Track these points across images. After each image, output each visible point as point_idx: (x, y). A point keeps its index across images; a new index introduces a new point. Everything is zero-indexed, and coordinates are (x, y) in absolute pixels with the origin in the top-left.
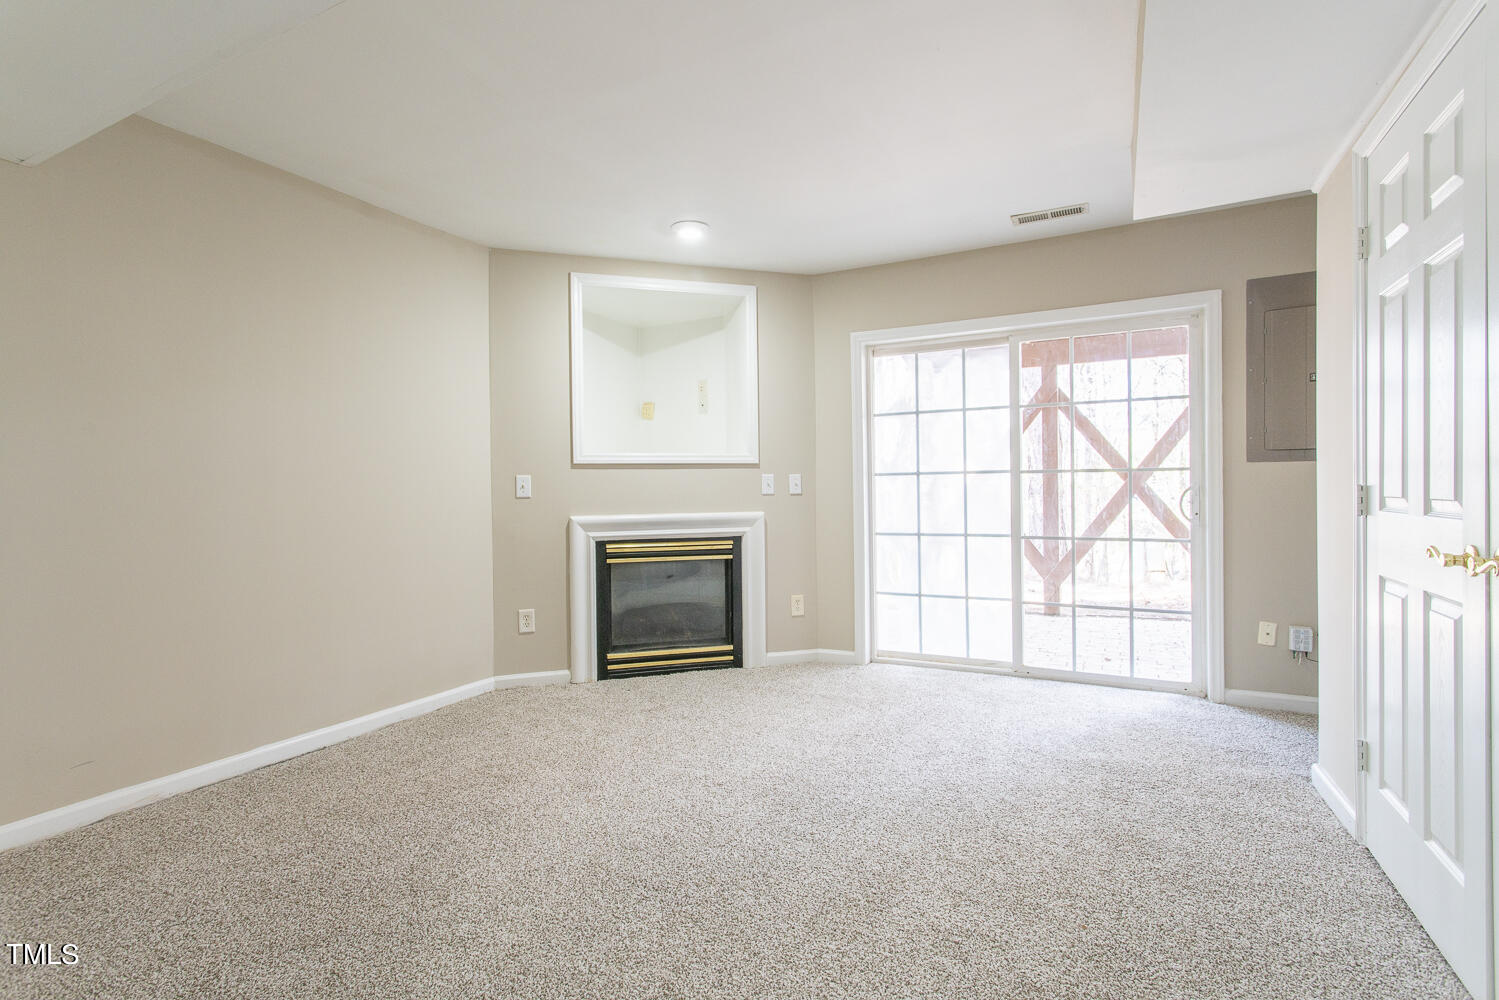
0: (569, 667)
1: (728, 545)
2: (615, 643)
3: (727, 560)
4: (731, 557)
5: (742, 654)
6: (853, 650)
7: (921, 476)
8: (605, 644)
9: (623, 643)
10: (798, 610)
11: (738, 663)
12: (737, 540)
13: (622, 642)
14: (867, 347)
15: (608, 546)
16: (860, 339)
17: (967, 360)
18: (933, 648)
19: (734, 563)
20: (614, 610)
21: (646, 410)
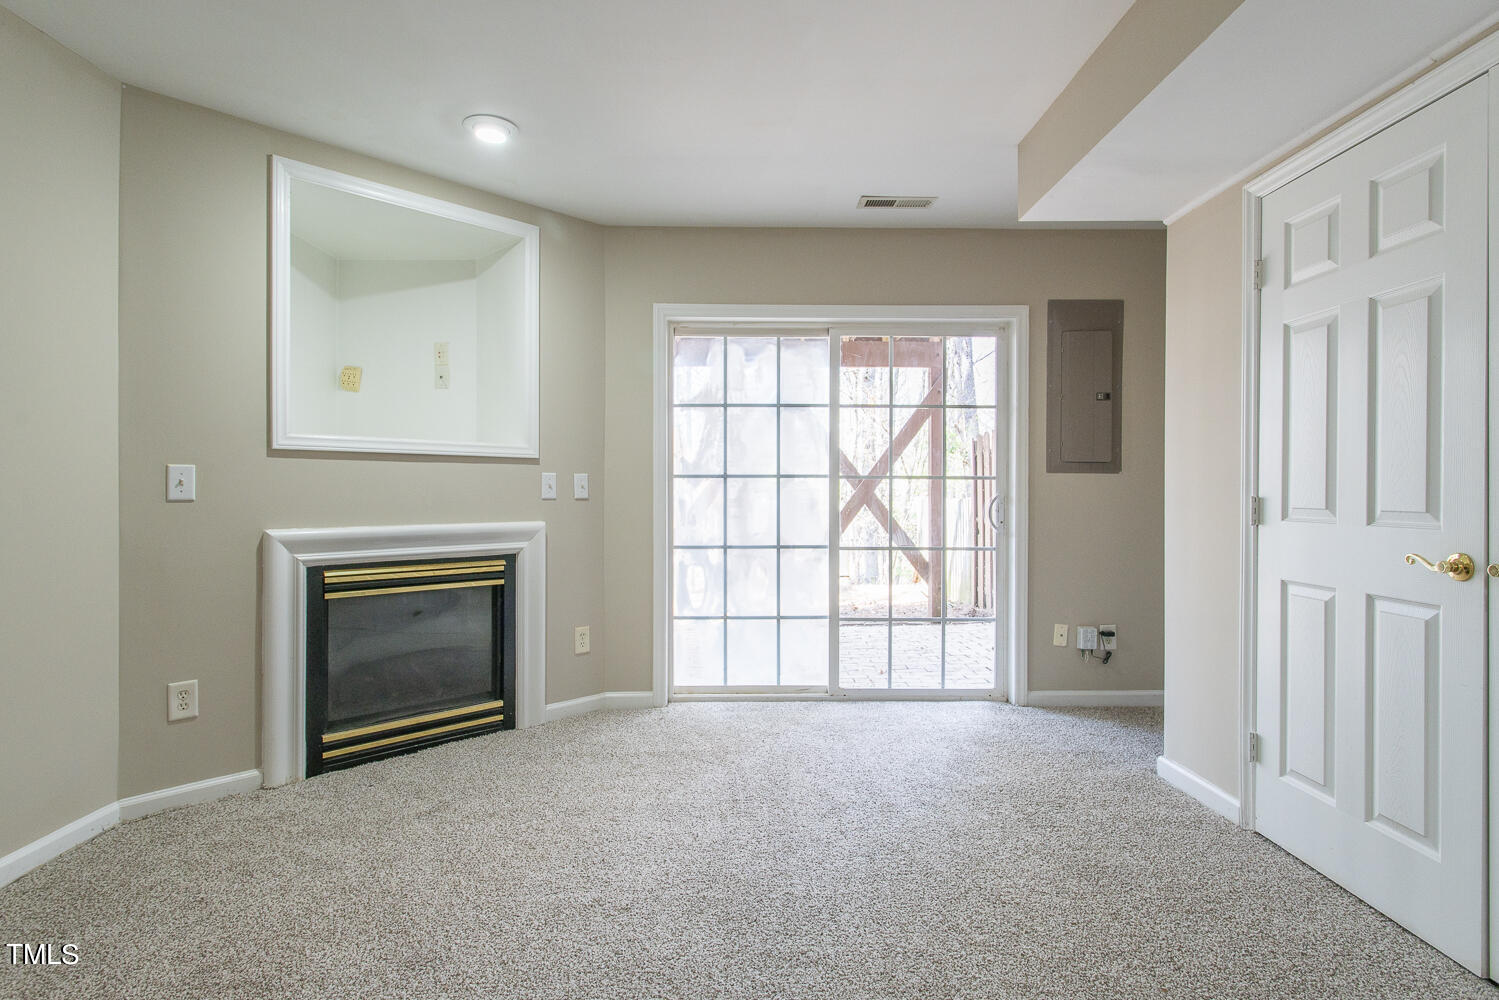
0: (259, 763)
1: (499, 566)
2: (332, 716)
3: (495, 587)
4: (502, 582)
5: (514, 710)
6: (651, 689)
7: (728, 479)
8: (317, 723)
9: (342, 717)
10: (583, 646)
11: (509, 724)
12: (511, 559)
13: (344, 715)
14: (670, 322)
15: (326, 574)
16: (664, 312)
17: (782, 349)
18: (739, 678)
19: (506, 589)
20: (331, 668)
21: (348, 378)
